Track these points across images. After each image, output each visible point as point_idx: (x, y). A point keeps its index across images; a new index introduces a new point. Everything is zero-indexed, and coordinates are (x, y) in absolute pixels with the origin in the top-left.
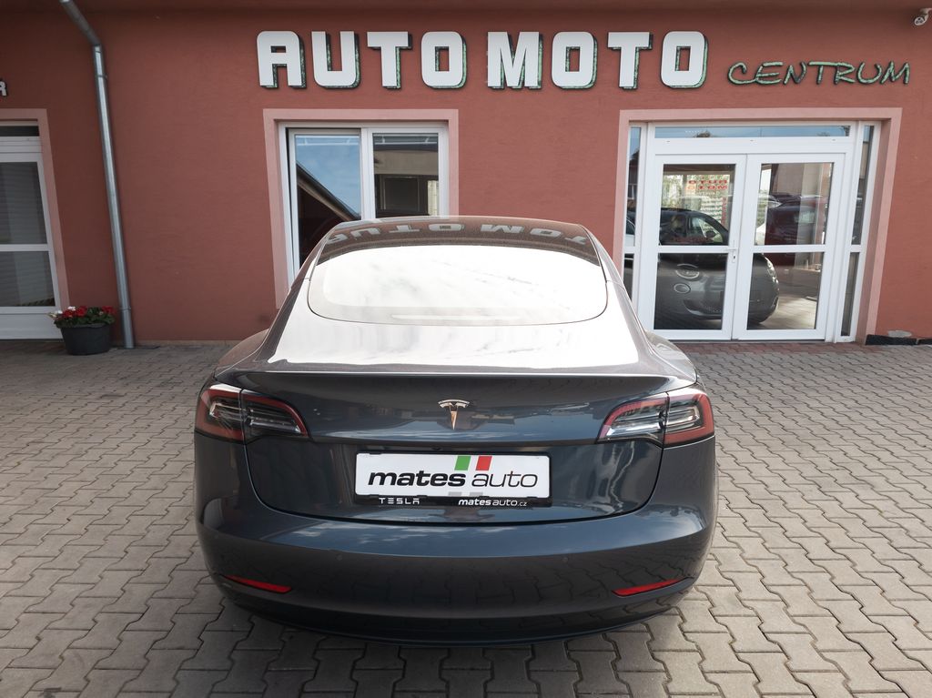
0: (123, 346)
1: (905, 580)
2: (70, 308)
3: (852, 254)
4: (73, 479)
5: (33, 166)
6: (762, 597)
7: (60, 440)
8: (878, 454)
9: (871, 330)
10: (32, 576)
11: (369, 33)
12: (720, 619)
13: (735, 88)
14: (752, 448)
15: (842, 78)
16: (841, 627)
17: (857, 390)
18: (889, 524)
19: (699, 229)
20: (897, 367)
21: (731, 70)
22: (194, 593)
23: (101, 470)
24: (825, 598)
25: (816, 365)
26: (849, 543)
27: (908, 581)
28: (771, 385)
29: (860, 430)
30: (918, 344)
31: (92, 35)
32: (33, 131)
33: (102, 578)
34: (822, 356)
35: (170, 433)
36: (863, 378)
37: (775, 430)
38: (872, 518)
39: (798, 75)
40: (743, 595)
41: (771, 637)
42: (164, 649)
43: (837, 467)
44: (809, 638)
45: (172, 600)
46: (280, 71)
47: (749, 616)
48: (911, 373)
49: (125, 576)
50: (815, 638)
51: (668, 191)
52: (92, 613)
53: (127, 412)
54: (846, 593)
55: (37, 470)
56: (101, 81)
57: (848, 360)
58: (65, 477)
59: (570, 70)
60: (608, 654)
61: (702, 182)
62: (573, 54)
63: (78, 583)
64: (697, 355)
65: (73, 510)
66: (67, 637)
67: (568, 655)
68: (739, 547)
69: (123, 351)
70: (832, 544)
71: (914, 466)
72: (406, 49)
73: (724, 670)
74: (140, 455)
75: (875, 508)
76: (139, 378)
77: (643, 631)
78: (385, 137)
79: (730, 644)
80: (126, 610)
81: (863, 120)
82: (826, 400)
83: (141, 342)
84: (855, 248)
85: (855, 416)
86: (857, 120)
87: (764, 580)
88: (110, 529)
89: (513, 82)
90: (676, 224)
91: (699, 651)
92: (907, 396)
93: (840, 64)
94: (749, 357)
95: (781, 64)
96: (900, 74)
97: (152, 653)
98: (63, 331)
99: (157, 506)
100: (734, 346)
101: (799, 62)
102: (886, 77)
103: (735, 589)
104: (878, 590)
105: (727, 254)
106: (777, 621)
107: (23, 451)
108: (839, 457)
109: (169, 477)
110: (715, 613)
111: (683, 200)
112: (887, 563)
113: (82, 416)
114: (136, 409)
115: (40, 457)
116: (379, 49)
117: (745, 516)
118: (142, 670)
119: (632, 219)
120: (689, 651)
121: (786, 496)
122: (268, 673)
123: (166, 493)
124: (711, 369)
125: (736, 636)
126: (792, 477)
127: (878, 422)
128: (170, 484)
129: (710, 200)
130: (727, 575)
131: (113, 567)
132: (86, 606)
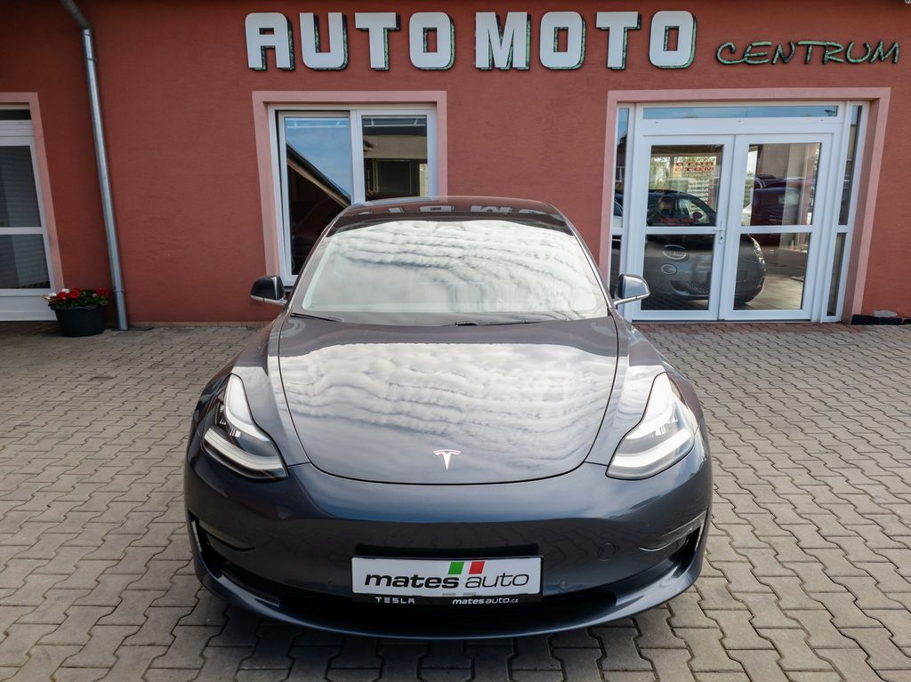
0: (116, 327)
1: (900, 571)
2: (64, 290)
3: (839, 234)
4: (58, 464)
5: (26, 150)
6: (752, 589)
7: (47, 423)
8: (867, 436)
9: (857, 309)
10: (6, 566)
11: (356, 14)
12: (710, 613)
13: (724, 69)
14: (740, 430)
15: (831, 58)
16: (835, 621)
17: (845, 370)
18: (881, 510)
19: (686, 210)
20: (883, 347)
21: (720, 50)
22: (170, 584)
23: (85, 455)
24: (817, 589)
25: (802, 345)
26: (841, 531)
27: (902, 571)
28: (758, 366)
29: (849, 411)
30: (904, 324)
31: (80, 18)
32: (25, 115)
33: (77, 568)
34: (808, 336)
35: (157, 416)
36: (849, 358)
37: (762, 411)
38: (864, 503)
39: (787, 55)
40: (733, 587)
41: (763, 632)
42: (134, 645)
43: (826, 451)
44: (802, 634)
45: (146, 592)
46: (269, 52)
47: (739, 609)
48: (898, 353)
49: (101, 565)
50: (808, 634)
51: (655, 173)
52: (64, 605)
53: (116, 395)
54: (839, 584)
55: (21, 454)
56: (91, 64)
57: (833, 340)
58: (49, 461)
59: (558, 51)
60: (594, 651)
61: (689, 164)
62: (561, 35)
63: (52, 574)
64: (684, 335)
65: (54, 496)
66: (36, 632)
67: (552, 653)
68: (728, 535)
69: (117, 332)
70: (824, 532)
71: (904, 449)
72: (395, 30)
73: (714, 669)
74: (125, 439)
75: (866, 493)
76: (130, 360)
77: (629, 627)
78: (374, 120)
79: (721, 641)
80: (98, 604)
81: (851, 100)
82: (813, 381)
83: (134, 323)
84: (842, 229)
85: (843, 397)
86: (845, 100)
87: (755, 571)
88: (88, 516)
89: (501, 63)
90: (664, 205)
91: (688, 647)
92: (894, 377)
93: (828, 43)
94: (736, 337)
95: (769, 43)
96: (890, 53)
97: (122, 650)
98: (58, 313)
99: (138, 492)
100: (720, 326)
101: (787, 41)
102: (875, 56)
103: (724, 580)
104: (871, 581)
105: (714, 235)
106: (768, 616)
107: (9, 435)
108: (828, 440)
109: (152, 462)
110: (705, 606)
111: (671, 182)
112: (880, 552)
113: (71, 399)
114: (125, 391)
115: (27, 440)
116: (367, 31)
117: (734, 502)
118: (110, 668)
119: (619, 200)
120: (678, 648)
121: (775, 481)
122: (240, 672)
123: (148, 479)
124: (698, 349)
125: (726, 632)
126: (781, 461)
127: (866, 404)
128: (153, 469)
129: (696, 181)
130: (716, 565)
131: (90, 556)
132: (58, 599)
